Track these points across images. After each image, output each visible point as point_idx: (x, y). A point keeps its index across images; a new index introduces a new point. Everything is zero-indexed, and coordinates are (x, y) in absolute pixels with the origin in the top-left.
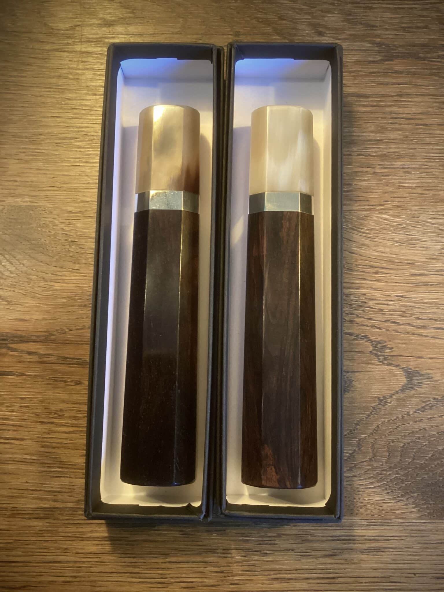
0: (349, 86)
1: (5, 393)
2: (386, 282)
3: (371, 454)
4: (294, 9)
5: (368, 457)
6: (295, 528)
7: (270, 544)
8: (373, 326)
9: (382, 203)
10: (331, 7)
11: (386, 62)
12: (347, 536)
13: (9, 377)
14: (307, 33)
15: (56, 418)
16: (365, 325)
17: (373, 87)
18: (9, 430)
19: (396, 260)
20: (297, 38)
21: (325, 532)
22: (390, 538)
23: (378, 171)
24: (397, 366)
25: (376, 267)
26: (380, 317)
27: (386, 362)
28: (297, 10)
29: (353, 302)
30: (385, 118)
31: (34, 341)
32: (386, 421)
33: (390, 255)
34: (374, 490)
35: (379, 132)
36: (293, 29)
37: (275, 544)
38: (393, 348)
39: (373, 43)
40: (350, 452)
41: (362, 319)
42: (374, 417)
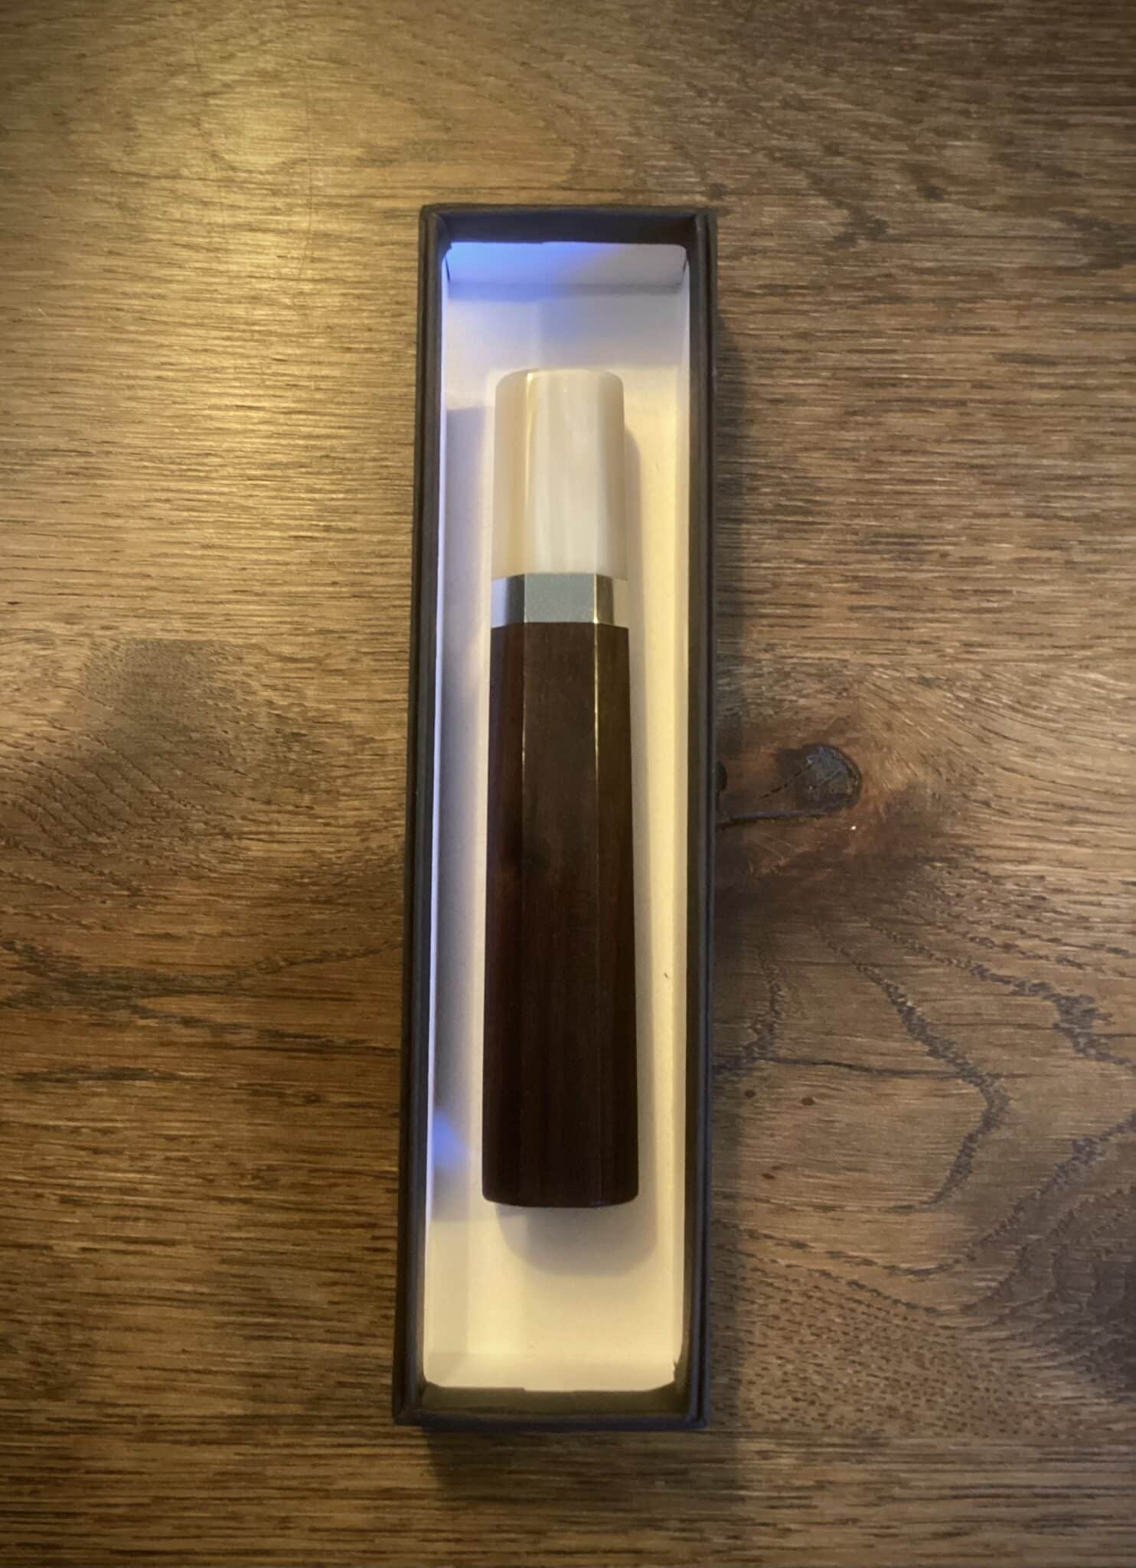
0: (1004, 335)
1: (128, 1125)
2: (1097, 846)
3: (1054, 1284)
4: (863, 126)
5: (1046, 1291)
6: (861, 1466)
7: (799, 1507)
8: (1062, 960)
9: (1088, 643)
10: (962, 121)
11: (1102, 272)
12: (992, 1486)
13: (138, 1083)
14: (898, 192)
15: (256, 1188)
16: (1041, 957)
17: (1067, 336)
18: (137, 1219)
19: (1123, 791)
20: (871, 204)
21: (935, 1476)
22: (1096, 1492)
23: (1077, 558)
24: (1121, 1062)
25: (1072, 808)
26: (1078, 936)
27: (1093, 1052)
28: (873, 130)
29: (1012, 898)
30: (1097, 419)
31: (201, 992)
32: (1092, 1200)
33: (1108, 778)
34: (1059, 1372)
35: (1083, 456)
36: (861, 179)
37: (809, 1507)
38: (1111, 1015)
39: (1071, 220)
40: (1001, 1278)
41: (1037, 942)
42: (1061, 1189)
